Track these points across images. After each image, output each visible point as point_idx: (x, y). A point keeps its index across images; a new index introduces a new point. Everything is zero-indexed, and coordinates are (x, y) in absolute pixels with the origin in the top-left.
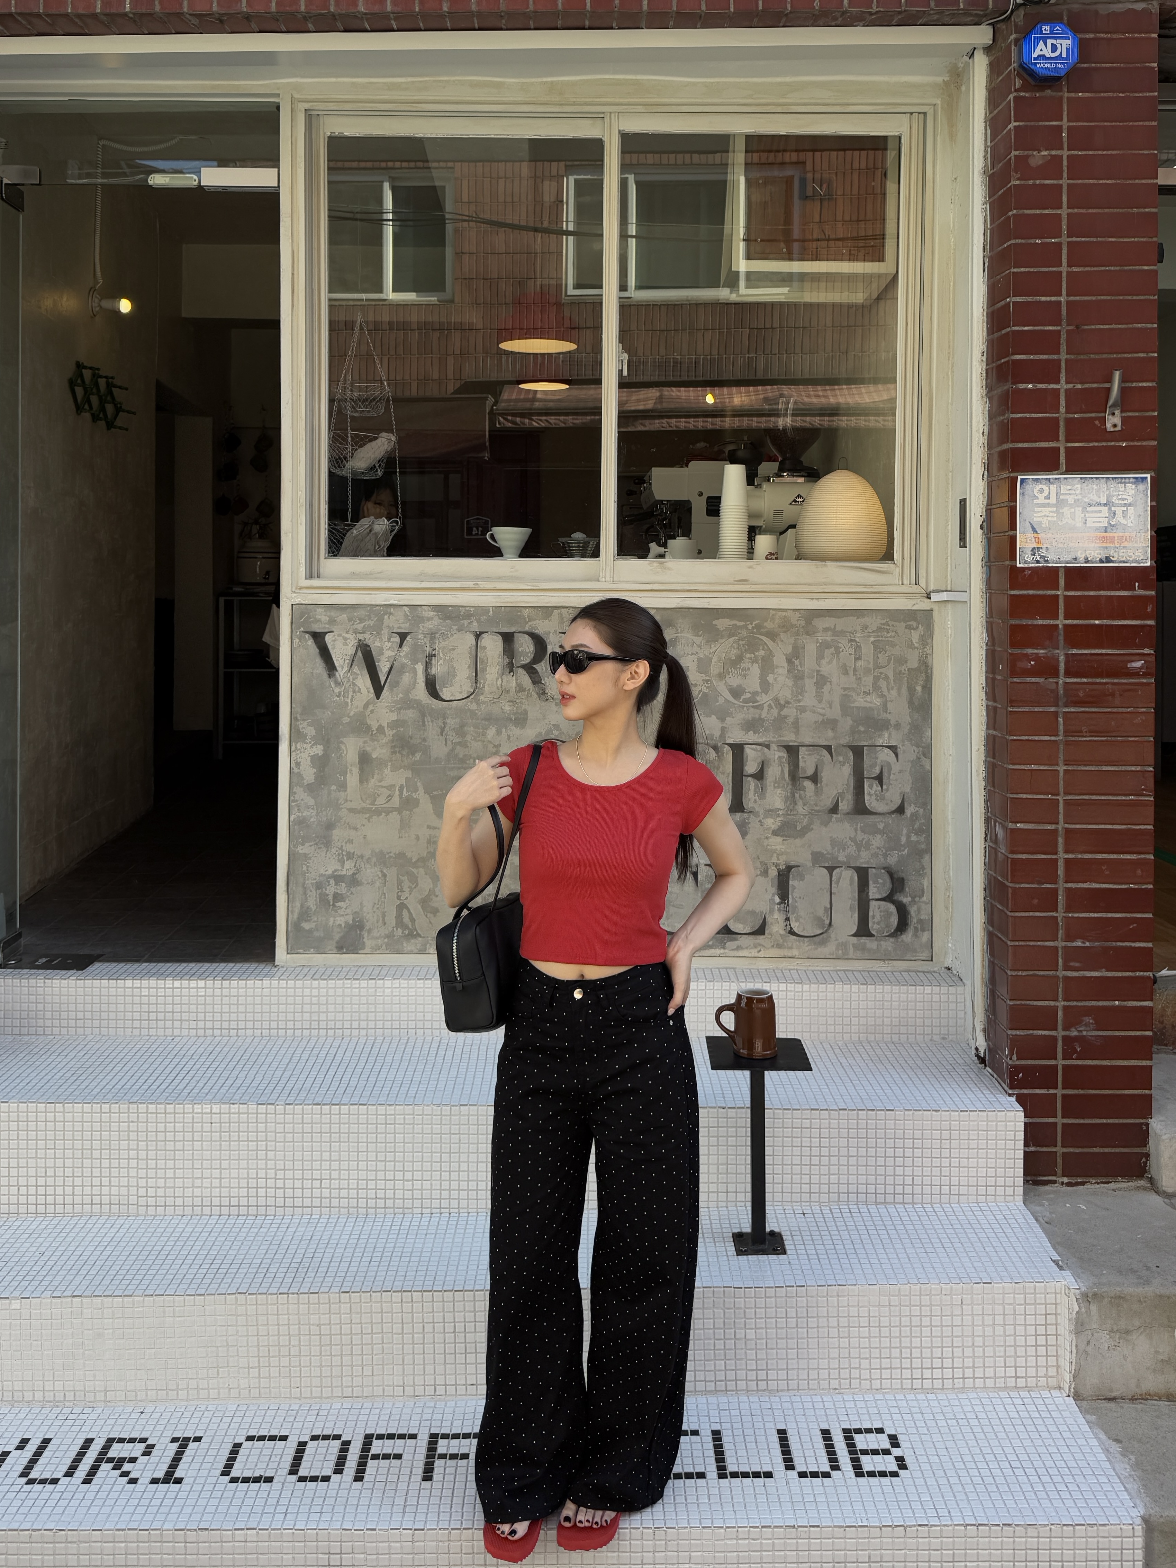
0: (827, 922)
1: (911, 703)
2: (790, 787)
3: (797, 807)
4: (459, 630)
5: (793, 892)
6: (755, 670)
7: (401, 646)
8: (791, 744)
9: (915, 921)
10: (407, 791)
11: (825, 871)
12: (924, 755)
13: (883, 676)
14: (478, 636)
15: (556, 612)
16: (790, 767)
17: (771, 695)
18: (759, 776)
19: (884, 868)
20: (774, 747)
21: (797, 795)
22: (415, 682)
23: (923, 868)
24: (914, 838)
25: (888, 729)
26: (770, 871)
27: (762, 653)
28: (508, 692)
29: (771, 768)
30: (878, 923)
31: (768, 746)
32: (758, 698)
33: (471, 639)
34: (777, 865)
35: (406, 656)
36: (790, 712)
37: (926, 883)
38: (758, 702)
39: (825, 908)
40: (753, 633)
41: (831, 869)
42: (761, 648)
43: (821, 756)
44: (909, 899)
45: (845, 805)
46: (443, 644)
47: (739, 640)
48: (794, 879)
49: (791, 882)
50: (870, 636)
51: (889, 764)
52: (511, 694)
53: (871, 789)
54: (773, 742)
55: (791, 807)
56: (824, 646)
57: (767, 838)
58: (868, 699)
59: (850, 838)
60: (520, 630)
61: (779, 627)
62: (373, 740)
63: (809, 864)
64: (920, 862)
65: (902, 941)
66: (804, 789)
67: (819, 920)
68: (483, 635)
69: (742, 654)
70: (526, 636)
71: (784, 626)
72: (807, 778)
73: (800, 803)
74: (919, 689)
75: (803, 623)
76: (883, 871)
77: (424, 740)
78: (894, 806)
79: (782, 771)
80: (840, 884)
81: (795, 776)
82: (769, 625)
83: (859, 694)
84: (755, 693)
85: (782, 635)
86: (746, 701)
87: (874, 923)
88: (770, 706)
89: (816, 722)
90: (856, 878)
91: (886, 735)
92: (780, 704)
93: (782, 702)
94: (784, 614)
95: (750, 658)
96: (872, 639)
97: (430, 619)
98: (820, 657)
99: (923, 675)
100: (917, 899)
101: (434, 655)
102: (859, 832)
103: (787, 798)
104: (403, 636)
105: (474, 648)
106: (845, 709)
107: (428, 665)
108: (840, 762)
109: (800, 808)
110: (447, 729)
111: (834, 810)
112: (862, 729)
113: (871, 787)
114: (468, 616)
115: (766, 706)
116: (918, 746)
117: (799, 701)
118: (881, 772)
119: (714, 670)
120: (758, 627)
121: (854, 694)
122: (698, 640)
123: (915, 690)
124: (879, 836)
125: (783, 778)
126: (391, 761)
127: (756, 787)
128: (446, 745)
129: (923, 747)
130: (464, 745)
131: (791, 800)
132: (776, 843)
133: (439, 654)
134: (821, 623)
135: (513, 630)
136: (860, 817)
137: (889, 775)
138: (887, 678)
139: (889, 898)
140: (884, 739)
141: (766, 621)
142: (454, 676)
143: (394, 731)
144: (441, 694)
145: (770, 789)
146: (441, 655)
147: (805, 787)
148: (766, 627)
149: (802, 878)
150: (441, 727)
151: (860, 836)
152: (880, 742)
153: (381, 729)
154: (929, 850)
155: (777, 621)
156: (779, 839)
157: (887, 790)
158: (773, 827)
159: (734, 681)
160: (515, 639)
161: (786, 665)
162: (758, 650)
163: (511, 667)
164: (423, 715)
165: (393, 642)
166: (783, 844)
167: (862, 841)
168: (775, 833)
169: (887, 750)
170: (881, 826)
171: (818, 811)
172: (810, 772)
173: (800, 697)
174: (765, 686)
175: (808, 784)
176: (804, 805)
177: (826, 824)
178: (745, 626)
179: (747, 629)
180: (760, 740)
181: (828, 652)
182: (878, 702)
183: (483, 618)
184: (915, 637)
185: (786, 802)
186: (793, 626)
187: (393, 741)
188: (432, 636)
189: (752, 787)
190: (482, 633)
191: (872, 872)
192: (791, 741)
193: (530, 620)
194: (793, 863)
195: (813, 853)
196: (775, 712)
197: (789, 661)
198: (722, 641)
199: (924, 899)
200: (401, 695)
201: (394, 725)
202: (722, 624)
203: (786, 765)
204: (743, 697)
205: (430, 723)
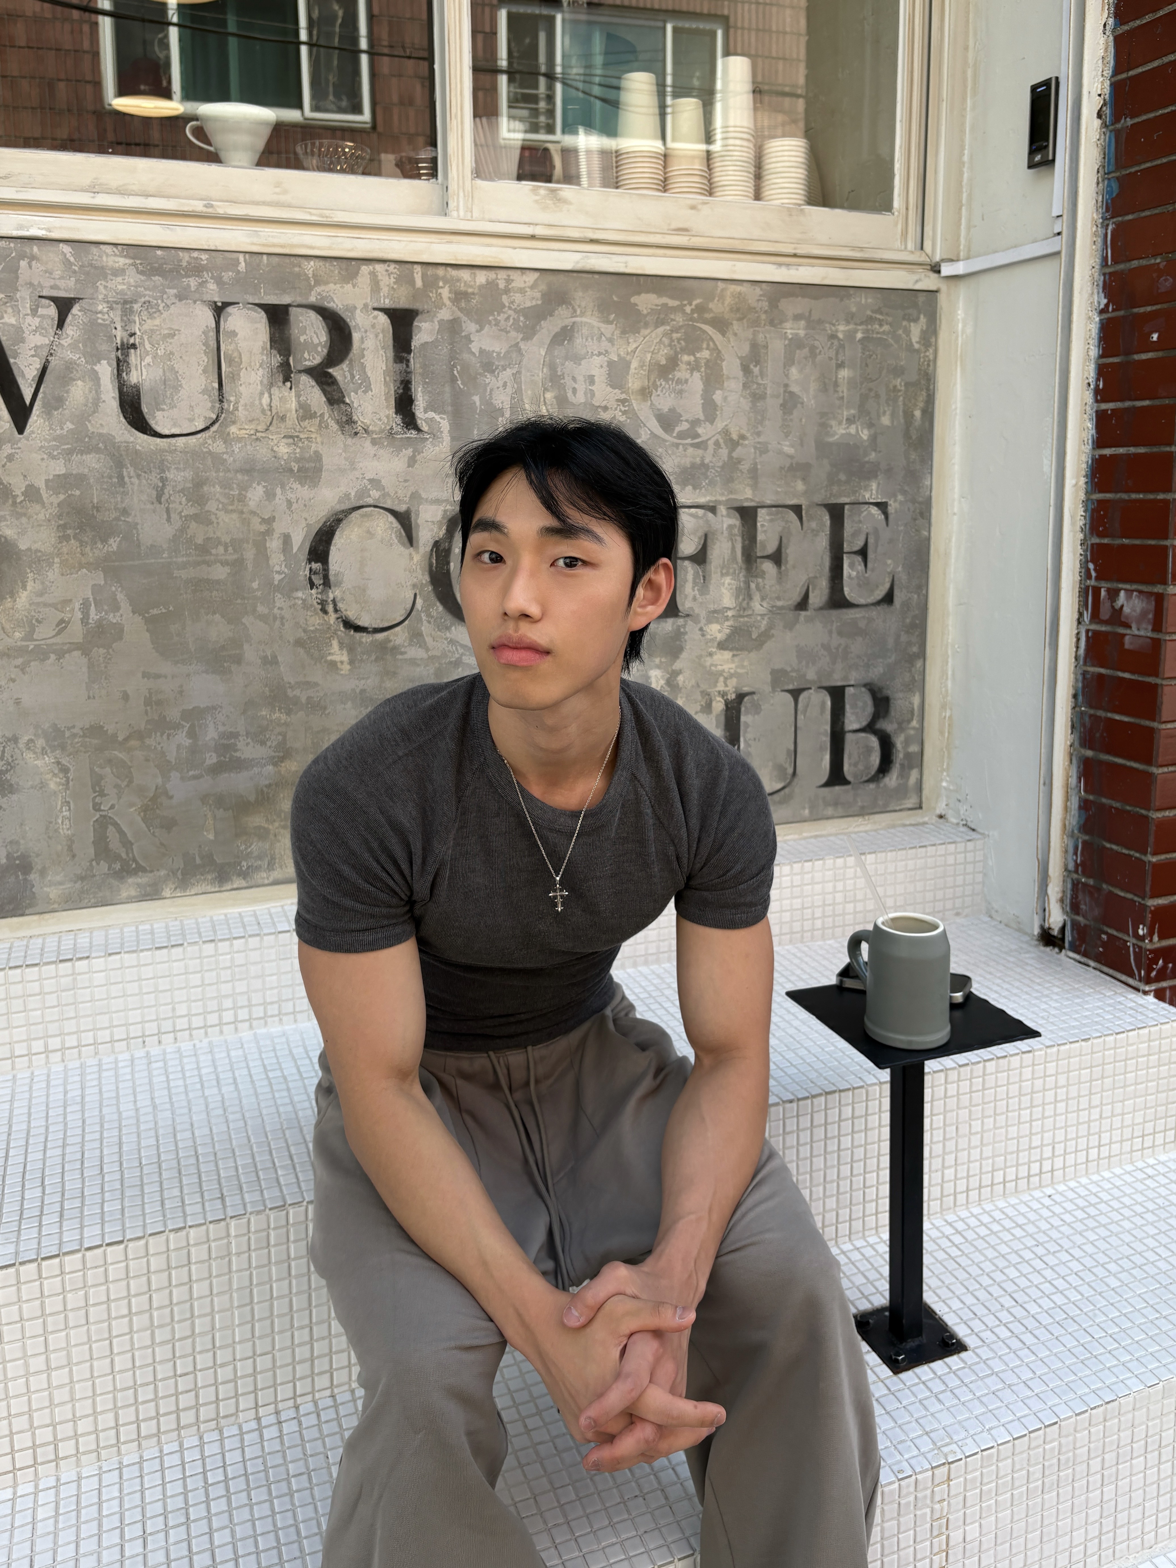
0: (790, 770)
1: (907, 435)
2: (743, 573)
3: (752, 604)
4: (181, 297)
5: (745, 732)
6: (696, 383)
7: (61, 324)
8: (746, 504)
9: (901, 755)
10: (98, 611)
11: (789, 698)
12: (922, 514)
13: (872, 394)
14: (219, 310)
15: (365, 269)
16: (743, 540)
17: (720, 425)
18: (700, 558)
19: (865, 685)
20: (722, 510)
21: (753, 586)
22: (97, 402)
23: (913, 680)
24: (904, 638)
25: (876, 477)
26: (714, 704)
27: (705, 354)
28: (283, 418)
29: (718, 544)
30: (855, 765)
31: (713, 509)
32: (700, 430)
33: (206, 317)
34: (723, 694)
35: (73, 347)
36: (745, 452)
37: (916, 700)
38: (697, 436)
39: (788, 751)
40: (692, 319)
41: (796, 693)
42: (705, 346)
43: (787, 522)
44: (895, 726)
45: (819, 596)
46: (149, 324)
47: (672, 331)
48: (747, 713)
49: (743, 718)
50: (856, 331)
51: (876, 531)
52: (289, 423)
53: (851, 569)
54: (720, 502)
55: (744, 604)
56: (796, 344)
57: (711, 655)
58: (852, 430)
59: (823, 645)
60: (300, 300)
61: (731, 310)
62: (19, 516)
63: (768, 689)
64: (910, 671)
65: (885, 785)
66: (762, 574)
67: (781, 769)
68: (230, 309)
69: (676, 353)
70: (312, 314)
71: (738, 310)
72: (767, 557)
73: (757, 597)
74: (918, 413)
75: (765, 305)
76: (863, 689)
77: (125, 512)
78: (880, 593)
79: (733, 548)
80: (808, 714)
81: (750, 557)
82: (716, 307)
83: (840, 423)
84: (695, 423)
85: (736, 326)
86: (681, 435)
87: (850, 765)
88: (717, 443)
89: (781, 468)
90: (829, 703)
91: (874, 486)
92: (731, 440)
93: (735, 437)
94: (738, 288)
95: (689, 363)
96: (859, 335)
97: (118, 272)
98: (789, 361)
99: (924, 393)
100: (904, 725)
101: (134, 346)
102: (835, 635)
103: (738, 590)
104: (64, 306)
105: (212, 334)
106: (822, 447)
107: (121, 366)
108: (813, 530)
109: (758, 606)
110: (168, 490)
111: (803, 604)
112: (842, 477)
113: (852, 566)
114: (197, 270)
115: (711, 443)
116: (914, 501)
117: (759, 434)
118: (866, 545)
119: (634, 383)
120: (701, 309)
121: (833, 423)
122: (608, 329)
123: (913, 416)
124: (859, 639)
125: (734, 558)
126: (59, 555)
127: (696, 575)
128: (169, 519)
129: (920, 503)
130: (203, 519)
131: (745, 594)
132: (724, 661)
133: (142, 344)
134: (791, 306)
135: (285, 300)
136: (835, 613)
137: (877, 547)
138: (877, 396)
139: (870, 728)
140: (872, 492)
141: (712, 300)
142: (177, 388)
143: (62, 497)
144: (152, 423)
145: (715, 577)
146: (148, 346)
147: (764, 572)
148: (711, 310)
149: (757, 708)
150: (156, 488)
151: (836, 641)
152: (867, 496)
153: (32, 493)
154: (922, 654)
155: (728, 300)
156: (727, 655)
157: (873, 570)
158: (720, 637)
159: (664, 401)
160: (292, 318)
161: (741, 373)
162: (700, 349)
163: (286, 373)
164: (119, 465)
165: (42, 317)
166: (733, 661)
167: (837, 649)
168: (722, 646)
169: (874, 510)
170: (862, 624)
171: (782, 608)
172: (771, 548)
173: (760, 428)
174: (710, 409)
175: (768, 567)
176: (763, 599)
177: (790, 626)
178: (680, 309)
179: (684, 312)
180: (702, 500)
181: (800, 354)
182: (865, 435)
183: (228, 276)
184: (916, 331)
185: (737, 597)
186: (752, 309)
187: (60, 516)
188: (126, 305)
189: (690, 576)
190: (226, 305)
191: (849, 691)
192: (747, 499)
193: (318, 282)
194: (746, 689)
195: (774, 672)
196: (724, 452)
197: (746, 369)
198: (646, 332)
199: (914, 723)
200: (69, 426)
201: (61, 483)
202: (646, 302)
203: (739, 539)
204: (677, 429)
205: (135, 480)
